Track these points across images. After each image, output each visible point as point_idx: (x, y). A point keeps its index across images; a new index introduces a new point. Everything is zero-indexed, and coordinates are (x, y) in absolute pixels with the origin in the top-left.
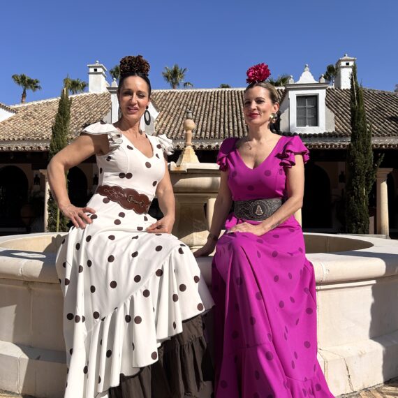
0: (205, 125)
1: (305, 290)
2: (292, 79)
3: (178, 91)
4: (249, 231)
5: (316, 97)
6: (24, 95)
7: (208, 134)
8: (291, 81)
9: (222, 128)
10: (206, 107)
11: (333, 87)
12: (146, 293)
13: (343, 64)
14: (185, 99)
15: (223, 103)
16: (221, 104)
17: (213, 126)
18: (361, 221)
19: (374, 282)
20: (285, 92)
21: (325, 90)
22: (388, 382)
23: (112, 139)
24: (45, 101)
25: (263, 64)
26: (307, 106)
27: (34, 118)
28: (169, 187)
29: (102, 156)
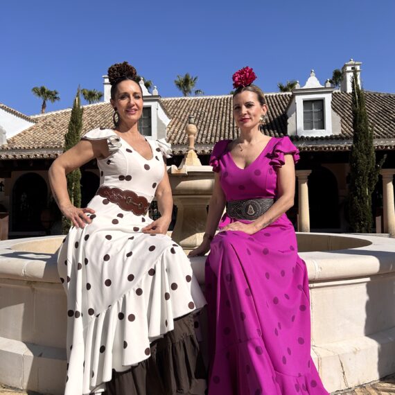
0: (214, 130)
1: (299, 287)
2: (298, 84)
3: (189, 98)
4: (240, 230)
5: (322, 101)
6: (44, 106)
7: (217, 138)
8: (298, 87)
9: (231, 133)
10: (216, 114)
11: (340, 91)
12: (139, 292)
13: (349, 68)
14: (195, 106)
16: (230, 110)
17: (223, 131)
18: (364, 220)
19: (368, 279)
20: (292, 97)
21: (331, 94)
22: (383, 379)
23: (110, 143)
24: (63, 111)
25: (247, 68)
26: (313, 110)
27: (53, 127)
28: (168, 189)
29: (103, 160)
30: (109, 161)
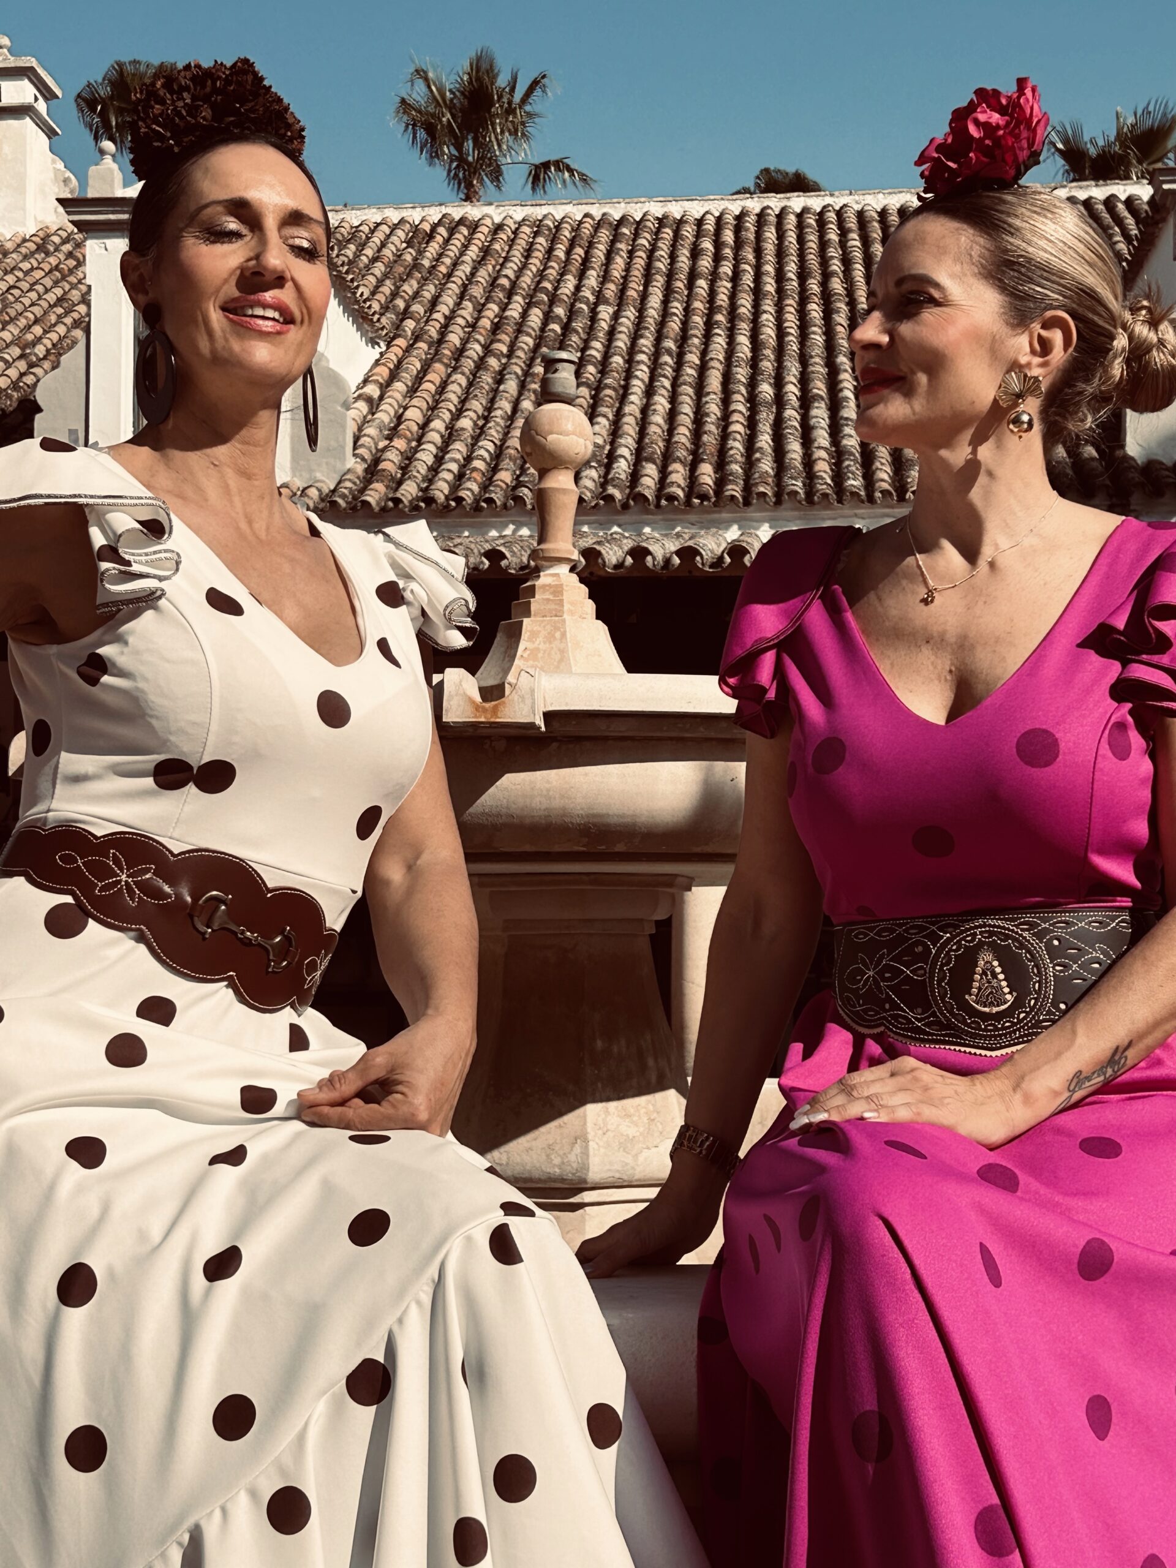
3: (495, 214)
4: (930, 1114)
7: (678, 474)
9: (765, 440)
10: (665, 314)
12: (287, 1510)
15: (770, 286)
16: (757, 293)
17: (711, 427)
23: (111, 552)
29: (53, 649)
30: (96, 667)
